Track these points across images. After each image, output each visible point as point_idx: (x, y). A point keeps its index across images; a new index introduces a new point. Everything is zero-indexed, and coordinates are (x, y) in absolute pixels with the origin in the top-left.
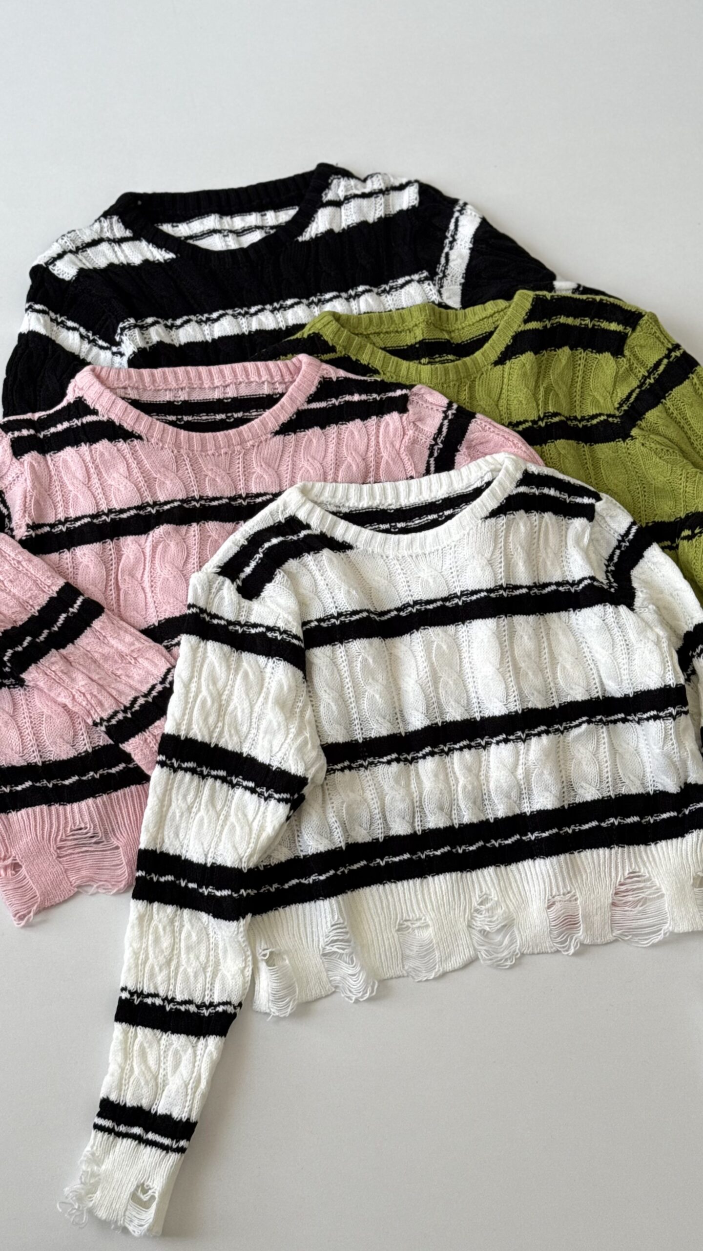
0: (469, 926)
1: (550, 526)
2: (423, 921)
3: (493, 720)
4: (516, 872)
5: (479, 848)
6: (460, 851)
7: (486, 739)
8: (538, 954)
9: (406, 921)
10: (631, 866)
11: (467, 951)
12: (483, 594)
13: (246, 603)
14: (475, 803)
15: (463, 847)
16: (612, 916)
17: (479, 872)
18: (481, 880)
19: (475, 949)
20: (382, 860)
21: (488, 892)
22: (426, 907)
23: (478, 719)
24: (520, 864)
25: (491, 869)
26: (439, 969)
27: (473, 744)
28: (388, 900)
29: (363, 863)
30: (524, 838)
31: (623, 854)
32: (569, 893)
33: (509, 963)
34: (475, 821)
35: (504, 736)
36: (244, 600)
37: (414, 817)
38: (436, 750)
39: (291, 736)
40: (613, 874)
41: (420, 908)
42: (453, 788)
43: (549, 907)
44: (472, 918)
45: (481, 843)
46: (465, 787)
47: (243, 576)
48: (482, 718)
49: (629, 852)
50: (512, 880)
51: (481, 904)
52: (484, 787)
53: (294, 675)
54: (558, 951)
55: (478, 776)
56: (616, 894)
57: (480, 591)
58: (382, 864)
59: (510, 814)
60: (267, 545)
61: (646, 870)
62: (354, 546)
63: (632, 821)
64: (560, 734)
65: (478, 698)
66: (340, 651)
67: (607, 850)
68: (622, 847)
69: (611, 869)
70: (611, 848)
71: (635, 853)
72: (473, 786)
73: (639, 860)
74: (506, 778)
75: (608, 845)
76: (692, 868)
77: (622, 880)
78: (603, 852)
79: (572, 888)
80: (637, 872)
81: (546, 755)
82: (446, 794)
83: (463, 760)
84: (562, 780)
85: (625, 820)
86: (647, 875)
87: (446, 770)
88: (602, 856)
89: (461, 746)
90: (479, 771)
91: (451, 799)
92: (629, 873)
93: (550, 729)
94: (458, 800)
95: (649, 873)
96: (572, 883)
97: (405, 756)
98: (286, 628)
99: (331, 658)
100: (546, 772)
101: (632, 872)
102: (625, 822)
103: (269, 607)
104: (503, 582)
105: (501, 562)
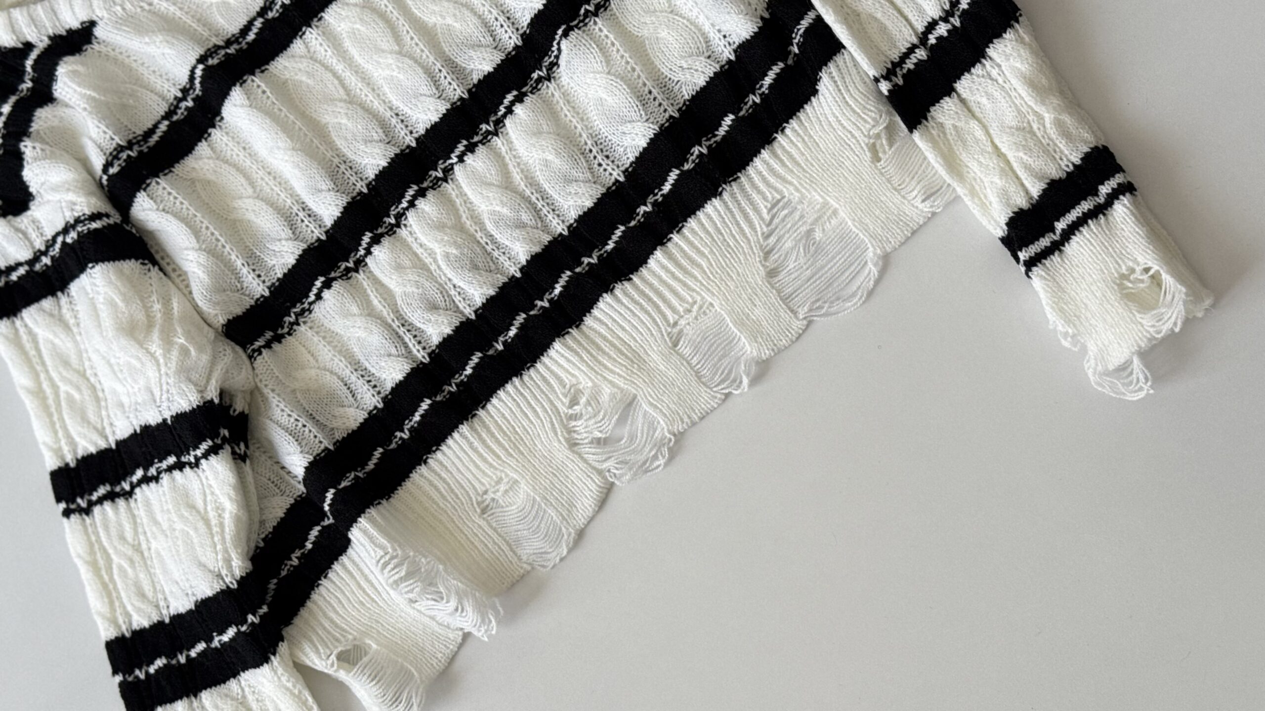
0: (573, 445)
2: (505, 480)
3: (434, 130)
4: (596, 326)
5: (522, 328)
6: (500, 347)
7: (441, 165)
8: (702, 418)
9: (486, 492)
10: (765, 198)
11: (589, 482)
13: (23, 221)
14: (475, 267)
15: (501, 339)
16: (779, 292)
17: (545, 359)
18: (554, 368)
19: (600, 472)
20: (402, 431)
21: (574, 381)
22: (499, 457)
23: (414, 144)
24: (595, 312)
25: (557, 345)
26: (568, 534)
27: (424, 184)
28: (444, 480)
29: (378, 453)
30: (578, 270)
31: (743, 190)
32: (695, 302)
33: (661, 461)
34: (492, 292)
35: (465, 142)
36: (18, 219)
37: (406, 346)
38: (379, 231)
40: (747, 230)
41: (491, 465)
42: (432, 269)
43: (675, 345)
44: (570, 431)
45: (521, 318)
46: (447, 256)
48: (417, 140)
49: (750, 179)
50: (599, 341)
51: (574, 402)
52: (478, 235)
53: (120, 273)
54: (727, 395)
55: (460, 228)
56: (767, 254)
58: (406, 435)
59: (537, 249)
61: (791, 188)
62: (95, 18)
63: (727, 128)
64: (546, 83)
65: (397, 115)
66: (160, 187)
67: (716, 202)
68: (735, 180)
69: (738, 224)
70: (721, 194)
71: (760, 173)
72: (458, 246)
73: (772, 180)
74: (502, 201)
75: (713, 192)
76: (857, 134)
77: (765, 229)
78: (712, 208)
79: (694, 294)
80: (779, 201)
81: (535, 134)
82: (427, 284)
83: (422, 217)
84: (588, 149)
85: (716, 135)
86: (797, 194)
87: (410, 248)
88: (714, 216)
89: (409, 202)
90: (458, 217)
91: (440, 285)
92: (769, 211)
93: (524, 90)
94: (450, 280)
95: (797, 190)
96: (689, 288)
97: (343, 267)
98: (76, 215)
99: (155, 207)
100: (551, 157)
101: (773, 206)
102: (718, 138)
103: (48, 201)
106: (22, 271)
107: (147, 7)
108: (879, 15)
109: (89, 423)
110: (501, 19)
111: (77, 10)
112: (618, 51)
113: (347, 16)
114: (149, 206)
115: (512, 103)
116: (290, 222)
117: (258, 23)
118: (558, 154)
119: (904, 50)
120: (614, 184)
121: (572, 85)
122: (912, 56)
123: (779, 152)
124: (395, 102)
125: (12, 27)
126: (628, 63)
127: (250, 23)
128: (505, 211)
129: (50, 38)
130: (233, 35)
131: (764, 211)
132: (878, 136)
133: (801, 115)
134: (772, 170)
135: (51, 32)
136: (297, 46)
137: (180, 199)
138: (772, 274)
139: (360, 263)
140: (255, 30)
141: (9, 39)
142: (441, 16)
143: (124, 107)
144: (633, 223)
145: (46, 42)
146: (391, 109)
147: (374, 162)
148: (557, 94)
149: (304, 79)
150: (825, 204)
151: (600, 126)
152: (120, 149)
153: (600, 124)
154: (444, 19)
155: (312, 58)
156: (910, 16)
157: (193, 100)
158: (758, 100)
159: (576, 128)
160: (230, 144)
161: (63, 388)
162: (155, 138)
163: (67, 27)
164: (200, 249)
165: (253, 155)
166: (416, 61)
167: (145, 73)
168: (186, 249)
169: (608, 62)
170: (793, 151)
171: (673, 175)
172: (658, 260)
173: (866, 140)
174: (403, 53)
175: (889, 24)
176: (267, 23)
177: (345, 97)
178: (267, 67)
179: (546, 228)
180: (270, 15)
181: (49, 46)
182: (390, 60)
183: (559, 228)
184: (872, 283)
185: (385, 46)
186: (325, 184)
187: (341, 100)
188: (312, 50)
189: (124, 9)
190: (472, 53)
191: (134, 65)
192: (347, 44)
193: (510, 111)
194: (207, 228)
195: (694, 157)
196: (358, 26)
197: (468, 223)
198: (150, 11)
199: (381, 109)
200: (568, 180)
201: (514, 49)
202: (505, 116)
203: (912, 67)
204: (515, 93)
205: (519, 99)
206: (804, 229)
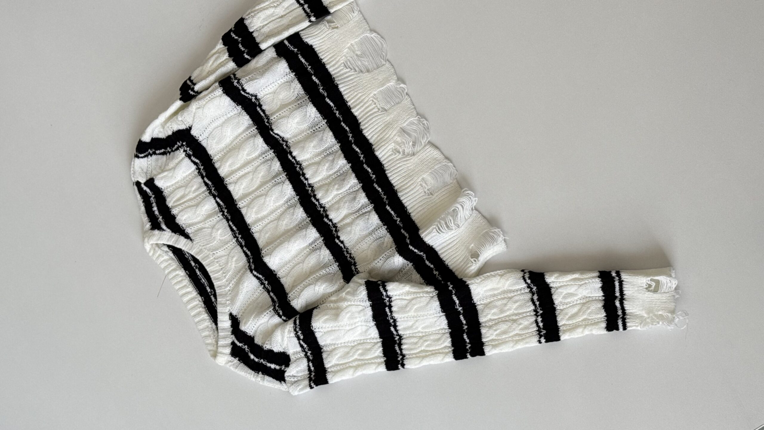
0: (414, 154)
1: (174, 199)
2: (421, 183)
3: (295, 188)
4: (374, 138)
5: (368, 166)
6: (374, 176)
7: (307, 188)
8: (414, 105)
9: (425, 192)
10: (342, 69)
11: (428, 150)
12: (231, 223)
13: (292, 358)
14: (344, 180)
15: (371, 175)
16: (375, 69)
17: (381, 160)
18: (385, 157)
19: (425, 146)
20: (397, 220)
21: (391, 150)
22: (413, 184)
23: (298, 197)
24: (369, 138)
25: (377, 153)
26: (445, 162)
27: (312, 195)
28: (418, 208)
29: (403, 231)
30: (353, 141)
31: (338, 77)
32: (373, 101)
33: (425, 122)
34: (354, 175)
35: (301, 177)
36: (292, 360)
37: (366, 213)
38: (324, 215)
39: (349, 303)
40: (352, 77)
41: (415, 187)
42: (341, 196)
43: (386, 110)
44: (409, 155)
45: (365, 166)
46: (337, 189)
47: (278, 367)
48: (297, 195)
49: (335, 74)
50: (379, 138)
51: (399, 152)
52: (333, 177)
53: (316, 315)
54: (407, 94)
55: (329, 184)
56: (362, 71)
57: (230, 226)
58: (399, 219)
59: (342, 155)
60: (256, 360)
61: (341, 59)
62: (229, 313)
63: (317, 79)
64: (288, 143)
65: (287, 202)
66: (291, 296)
67: (340, 86)
68: (334, 79)
69: (349, 80)
70: (337, 84)
71: (334, 70)
72: (335, 184)
73: (337, 66)
74: (324, 166)
75: (336, 87)
76: (328, 33)
77: (353, 71)
78: (342, 89)
79: (370, 100)
80: (345, 65)
81: (303, 149)
82: (346, 199)
83: (323, 197)
84: (313, 131)
85: (319, 84)
86: (343, 58)
87: (333, 204)
88: (345, 88)
89: (316, 201)
90: (326, 184)
91: (347, 194)
92: (347, 68)
93: (288, 151)
94: (347, 190)
95: (342, 57)
96: (367, 101)
97: (334, 232)
98: (293, 330)
99: (297, 299)
100: (312, 145)
101: (346, 67)
102: (320, 83)
103: (287, 345)
104: (220, 214)
105: (210, 221)
106: (311, 364)
107: (230, 292)
108: (290, 18)
109: (371, 348)
110: (264, 156)
111: (225, 320)
112: (282, 113)
113: (250, 214)
114: (296, 301)
115: (292, 156)
116: (314, 250)
117: (245, 249)
118: (312, 142)
119: (303, 12)
120: (327, 124)
121: (290, 133)
122: (306, 9)
123: (328, 62)
124: (283, 202)
125: (224, 346)
126: (287, 110)
127: (244, 252)
128: (327, 165)
129: (232, 334)
130: (247, 260)
131: (347, 70)
132: (330, 26)
133: (318, 52)
134: (334, 65)
135: (230, 333)
136: (256, 236)
137: (296, 289)
138: (368, 71)
139: (335, 225)
140: (247, 251)
141: (228, 349)
142: (258, 178)
143: (261, 307)
144: (341, 119)
145: (233, 336)
146: (285, 204)
147: (301, 213)
148: (293, 140)
149: (267, 235)
150: (349, 48)
151: (306, 125)
152: (274, 309)
153: (305, 126)
154: (259, 177)
155: (261, 231)
156: (293, 8)
157: (265, 281)
158: (310, 67)
159: (305, 135)
160: (284, 269)
161: (356, 357)
162: (275, 298)
163: (230, 327)
164: (315, 284)
165: (290, 261)
166: (270, 189)
167: (253, 298)
168: (314, 290)
169: (285, 117)
170: (329, 57)
171: (327, 100)
172: (356, 112)
173: (330, 30)
174: (266, 195)
175: (294, 16)
176: (246, 246)
177: (277, 221)
178: (260, 247)
179: (337, 152)
180: (243, 244)
181: (235, 336)
182: (268, 199)
183: (337, 146)
184: (378, 36)
185: (262, 201)
186: (304, 232)
187: (278, 223)
188: (258, 231)
189: (228, 300)
190: (272, 168)
191: (249, 302)
192: (259, 216)
193: (294, 158)
194: (309, 281)
195: (323, 92)
196: (254, 210)
197: (329, 180)
198: (232, 291)
199: (284, 208)
200: (321, 140)
201: (275, 153)
202: (295, 160)
203: (309, 10)
204: (289, 155)
205: (291, 153)
206: (355, 57)
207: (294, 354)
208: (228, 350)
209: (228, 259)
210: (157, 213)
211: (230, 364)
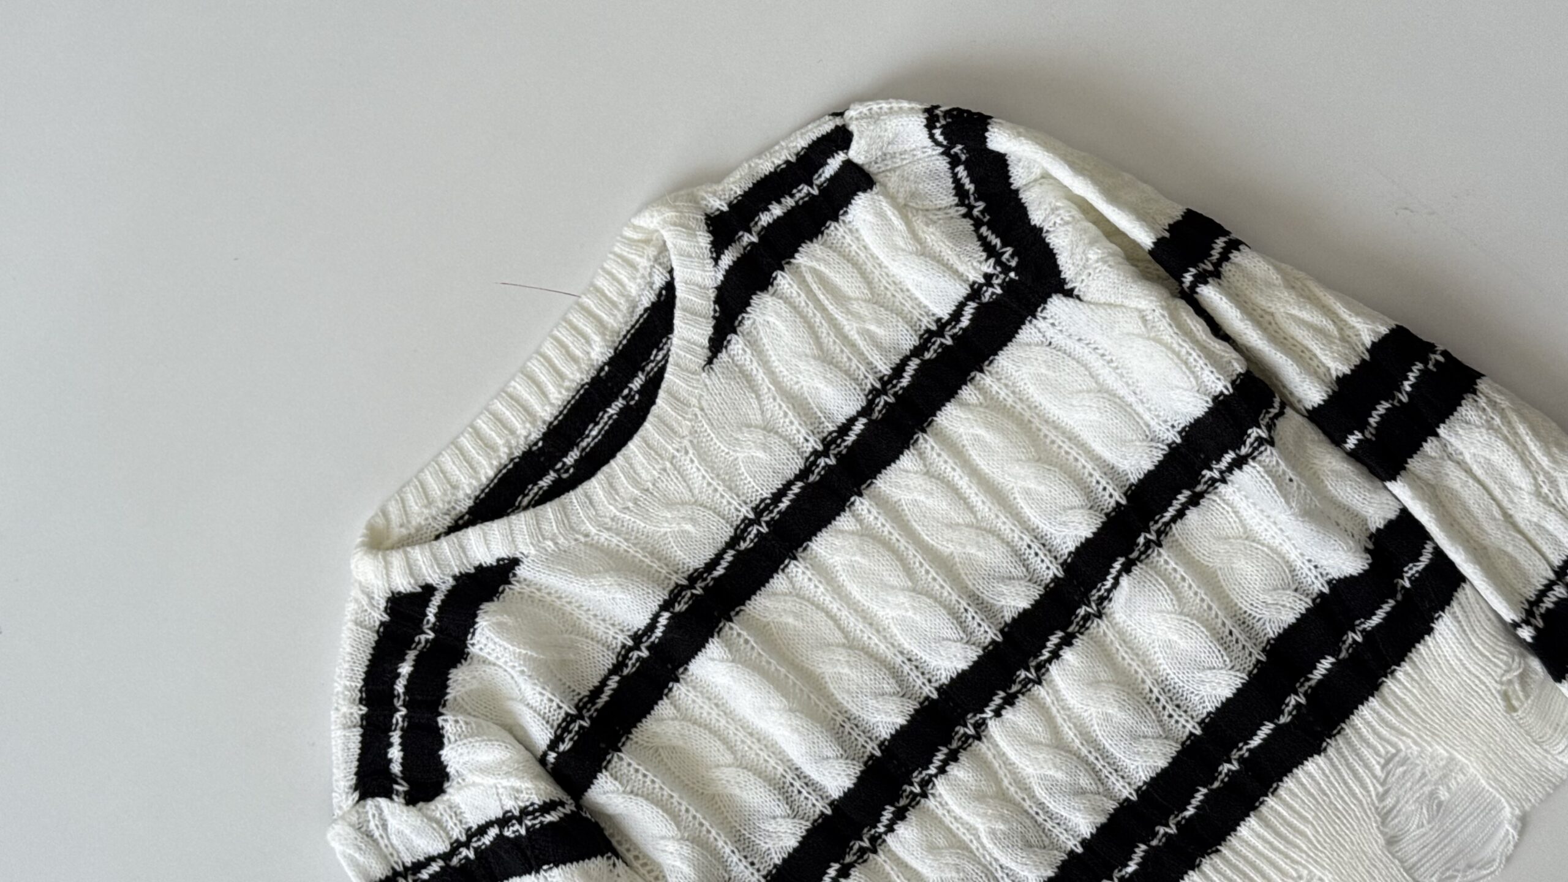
1: (822, 268)
3: (961, 679)
7: (971, 719)
10: (1378, 753)
12: (796, 489)
14: (1028, 845)
16: (1402, 861)
23: (935, 696)
27: (954, 745)
30: (1154, 843)
31: (1349, 743)
35: (1002, 694)
38: (903, 802)
40: (1357, 790)
42: (974, 847)
46: (993, 833)
48: (939, 689)
49: (1357, 731)
52: (1027, 804)
55: (1003, 797)
56: (1384, 819)
57: (788, 485)
59: (1102, 819)
61: (1409, 741)
62: (519, 555)
63: (1324, 672)
64: (1096, 620)
65: (910, 660)
66: (625, 763)
67: (1319, 759)
68: (1339, 732)
69: (1346, 783)
70: (1325, 749)
71: (1368, 723)
72: (1005, 821)
73: (1384, 732)
74: (1054, 765)
75: (1315, 748)
76: (1487, 680)
77: (1381, 789)
78: (1313, 767)
79: (1300, 868)
80: (1394, 755)
81: (1090, 684)
82: (969, 867)
83: (955, 786)
84: (1154, 697)
85: (1309, 680)
86: (1414, 747)
87: (941, 822)
88: (1318, 776)
89: (938, 768)
90: (998, 782)
91: (984, 866)
92: (1383, 767)
93: (1070, 629)
94: (996, 860)
95: (1415, 743)
96: (1293, 861)
97: (856, 847)
98: (522, 805)
99: (621, 789)
100: (1113, 710)
101: (1388, 762)
102: (1313, 683)
103: (474, 784)
104: (814, 444)
105: (786, 415)
107: (583, 539)
108: (1510, 549)
110: (1036, 546)
111: (493, 546)
112: (1190, 586)
113: (843, 547)
114: (613, 788)
115: (1059, 646)
116: (784, 791)
117: (729, 556)
118: (1121, 708)
119: (1541, 587)
120: (1188, 738)
121: (1129, 623)
122: (1550, 594)
123: (1391, 699)
124: (906, 646)
125: (411, 569)
126: (1202, 600)
127: (718, 556)
128: (1060, 775)
129: (455, 577)
130: (696, 570)
131: (1377, 769)
132: (1510, 682)
133: (1413, 655)
134: (1383, 720)
135: (457, 572)
136: (778, 582)
137: (650, 776)
138: (1392, 842)
139: (876, 842)
140: (724, 564)
142: (961, 544)
143: (564, 663)
144: (1216, 785)
145: (451, 582)
146: (902, 653)
147: (889, 719)
148: (1110, 634)
149: (791, 620)
150: (1452, 759)
151: (1169, 671)
152: (569, 719)
153: (1165, 666)
154: (964, 547)
155: (798, 595)
156: (1545, 548)
157: (648, 648)
158: (1359, 639)
159: (1136, 672)
160: (699, 701)
162: (604, 698)
163: (477, 563)
164: (682, 838)
165: (728, 714)
166: (936, 600)
167: (584, 618)
168: (663, 838)
169: (1179, 600)
170: (1409, 699)
171: (1266, 729)
172: (1249, 830)
173: (1499, 687)
174: (917, 590)
175: (1521, 559)
176: (739, 555)
177: (844, 641)
178: (743, 608)
179: (1109, 794)
180: (743, 546)
181: (454, 587)
182: (902, 598)
183: (1126, 792)
184: (1511, 847)
185: (893, 581)
186: (831, 750)
187: (838, 645)
188: (798, 585)
189: (556, 544)
190: (1003, 588)
191: (568, 608)
192: (843, 578)
193: (1055, 655)
194: (687, 811)
195: (1290, 708)
196: (858, 558)
197: (1012, 789)
198: (586, 544)
199: (890, 655)
200: (1136, 737)
201: (1052, 580)
202: (1049, 661)
203: (1551, 606)
204: (1060, 634)
205: (1068, 641)
206: (1427, 789)
207: (450, 807)
208: (404, 584)
209: (683, 503)
210: (765, 219)
211: (365, 601)
